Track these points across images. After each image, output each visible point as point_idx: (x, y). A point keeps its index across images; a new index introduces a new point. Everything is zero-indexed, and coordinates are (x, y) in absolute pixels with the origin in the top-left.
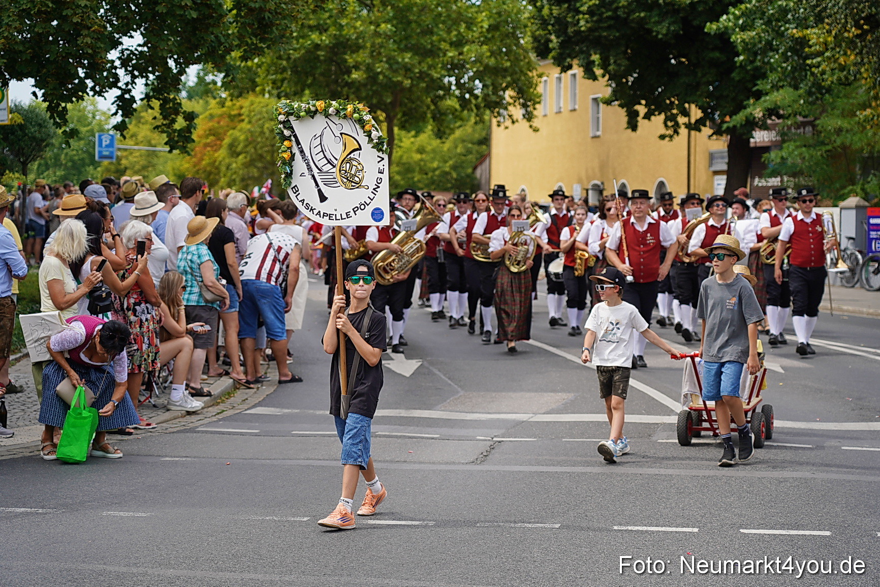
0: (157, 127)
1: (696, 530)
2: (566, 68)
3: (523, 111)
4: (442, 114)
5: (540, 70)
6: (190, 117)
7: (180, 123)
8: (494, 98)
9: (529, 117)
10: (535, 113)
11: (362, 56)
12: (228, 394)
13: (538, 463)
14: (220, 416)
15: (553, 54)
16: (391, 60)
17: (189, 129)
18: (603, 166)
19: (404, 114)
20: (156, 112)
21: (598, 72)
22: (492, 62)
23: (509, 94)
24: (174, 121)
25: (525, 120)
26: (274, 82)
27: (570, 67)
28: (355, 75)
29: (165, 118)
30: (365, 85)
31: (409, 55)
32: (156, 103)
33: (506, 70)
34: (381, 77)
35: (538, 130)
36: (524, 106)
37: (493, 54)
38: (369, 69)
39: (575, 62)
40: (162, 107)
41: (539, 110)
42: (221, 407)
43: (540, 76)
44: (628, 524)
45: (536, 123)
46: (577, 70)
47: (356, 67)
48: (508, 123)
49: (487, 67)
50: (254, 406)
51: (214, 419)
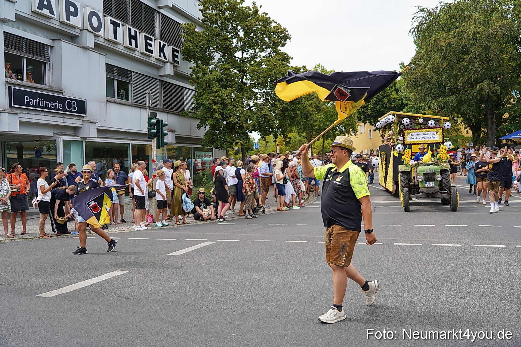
0: (283, 141)
1: (434, 225)
2: (365, 123)
3: (354, 133)
4: (335, 135)
5: (358, 124)
6: (290, 138)
7: (288, 140)
8: (348, 131)
9: (356, 135)
10: (357, 134)
11: (317, 123)
12: (308, 198)
13: (388, 212)
14: (309, 204)
15: (362, 120)
16: (324, 123)
17: (290, 141)
18: (373, 145)
19: (327, 136)
20: (282, 137)
21: (373, 124)
22: (347, 123)
23: (351, 130)
24: (286, 139)
25: (354, 136)
26: (297, 130)
27: (366, 123)
28: (316, 127)
29: (284, 139)
30: (318, 129)
31: (328, 122)
32: (282, 135)
33: (350, 124)
34: (322, 128)
35: (357, 138)
36: (354, 132)
37: (347, 120)
38: (319, 126)
39: (368, 122)
40: (283, 136)
41: (358, 133)
42: (307, 202)
43: (358, 125)
44: (417, 224)
45: (357, 136)
46: (368, 124)
47: (316, 125)
48: (351, 136)
49: (346, 124)
50: (315, 201)
51: (307, 204)
